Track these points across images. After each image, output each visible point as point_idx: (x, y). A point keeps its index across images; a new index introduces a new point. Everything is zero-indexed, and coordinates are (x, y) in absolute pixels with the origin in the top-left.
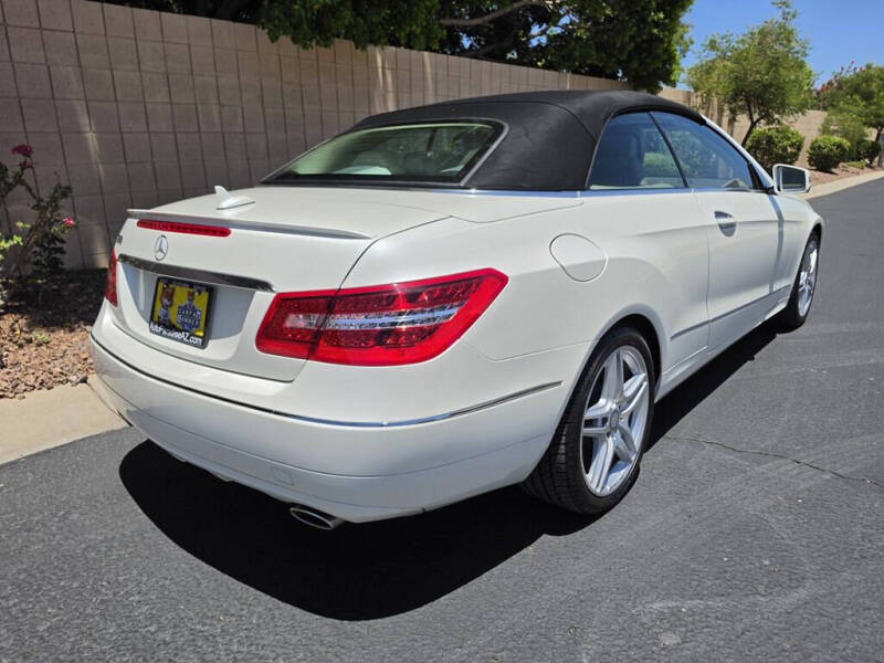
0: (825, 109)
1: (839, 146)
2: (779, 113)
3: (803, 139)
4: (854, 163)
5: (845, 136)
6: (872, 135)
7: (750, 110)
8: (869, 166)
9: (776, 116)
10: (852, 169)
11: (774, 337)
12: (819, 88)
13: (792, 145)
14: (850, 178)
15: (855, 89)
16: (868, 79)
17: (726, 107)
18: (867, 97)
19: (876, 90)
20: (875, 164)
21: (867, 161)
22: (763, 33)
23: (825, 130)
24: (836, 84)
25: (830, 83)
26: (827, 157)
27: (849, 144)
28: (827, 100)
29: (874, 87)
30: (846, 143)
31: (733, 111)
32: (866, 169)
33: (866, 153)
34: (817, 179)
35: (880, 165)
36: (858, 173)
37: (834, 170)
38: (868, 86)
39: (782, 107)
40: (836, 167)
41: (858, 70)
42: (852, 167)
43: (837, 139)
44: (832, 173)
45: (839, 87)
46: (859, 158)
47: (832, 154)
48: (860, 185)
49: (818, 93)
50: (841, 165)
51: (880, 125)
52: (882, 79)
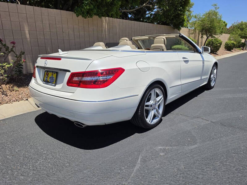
0: (230, 33)
1: (233, 44)
2: (214, 34)
3: (222, 42)
5: (235, 41)
6: (243, 41)
7: (206, 34)
8: (242, 49)
9: (214, 35)
10: (237, 50)
11: (204, 91)
12: (228, 28)
13: (219, 43)
14: (236, 53)
16: (242, 24)
17: (200, 33)
18: (242, 29)
19: (244, 28)
22: (209, 14)
23: (229, 39)
25: (231, 27)
26: (230, 47)
27: (236, 43)
28: (230, 31)
30: (235, 43)
31: (202, 34)
33: (242, 46)
34: (227, 53)
36: (239, 51)
37: (232, 50)
38: (242, 26)
39: (215, 33)
40: (232, 49)
41: (239, 23)
43: (232, 42)
44: (231, 51)
45: (234, 28)
46: (239, 47)
47: (231, 46)
48: (238, 55)
49: (228, 29)
50: (234, 49)
51: (245, 38)
52: (246, 25)
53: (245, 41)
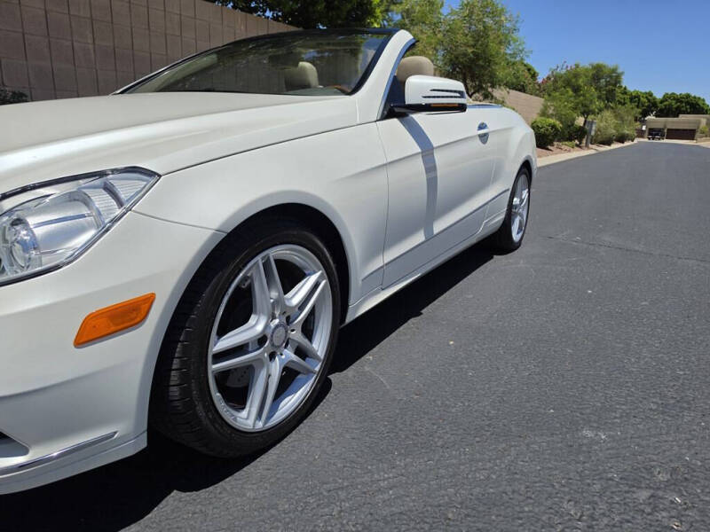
1: (553, 126)
4: (567, 143)
5: (560, 120)
8: (577, 146)
10: (564, 147)
12: (540, 80)
14: (563, 154)
15: (568, 83)
16: (576, 76)
18: (576, 90)
19: (582, 84)
20: (583, 145)
21: (577, 142)
23: (544, 114)
24: (552, 79)
25: (549, 78)
26: (544, 135)
27: (561, 125)
28: (546, 90)
29: (581, 82)
30: (559, 125)
32: (577, 149)
33: (576, 136)
35: (587, 146)
36: (569, 151)
37: (549, 147)
38: (577, 81)
40: (551, 144)
41: (569, 69)
42: (565, 145)
43: (552, 121)
44: (548, 149)
45: (555, 81)
46: (570, 139)
47: (547, 133)
48: (571, 160)
49: (539, 85)
50: (555, 143)
51: (585, 113)
52: (586, 77)
53: (585, 121)
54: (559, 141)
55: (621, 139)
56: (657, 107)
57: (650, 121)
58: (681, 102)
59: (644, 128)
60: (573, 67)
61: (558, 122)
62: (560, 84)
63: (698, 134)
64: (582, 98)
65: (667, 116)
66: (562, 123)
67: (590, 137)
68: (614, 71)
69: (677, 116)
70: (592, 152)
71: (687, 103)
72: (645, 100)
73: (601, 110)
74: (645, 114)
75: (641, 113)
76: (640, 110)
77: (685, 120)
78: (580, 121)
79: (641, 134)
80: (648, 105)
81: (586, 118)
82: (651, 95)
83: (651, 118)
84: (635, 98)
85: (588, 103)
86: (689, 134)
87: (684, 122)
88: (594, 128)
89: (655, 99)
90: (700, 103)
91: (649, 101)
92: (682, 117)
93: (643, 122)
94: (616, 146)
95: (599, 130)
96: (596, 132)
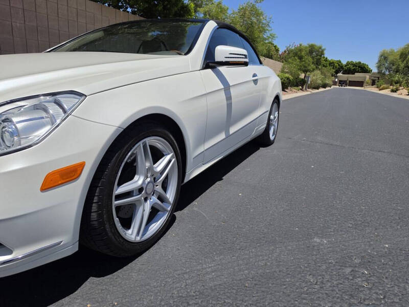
0: (283, 62)
1: (288, 78)
4: (295, 88)
5: (291, 75)
8: (300, 89)
10: (294, 90)
12: (280, 53)
14: (293, 94)
15: (296, 54)
16: (300, 49)
18: (301, 58)
19: (304, 55)
20: (304, 89)
21: (301, 87)
23: (283, 71)
24: (287, 52)
25: (285, 51)
27: (292, 78)
28: (284, 58)
29: (303, 53)
30: (291, 78)
32: (300, 91)
33: (300, 84)
35: (306, 89)
36: (297, 92)
37: (286, 90)
38: (300, 53)
40: (287, 89)
41: (296, 46)
42: (294, 89)
43: (287, 75)
44: (285, 91)
45: (289, 53)
46: (297, 86)
47: (285, 82)
48: (298, 97)
49: (280, 56)
50: (289, 88)
51: (305, 71)
52: (306, 51)
53: (305, 76)
54: (291, 87)
55: (324, 86)
56: (343, 69)
57: (340, 76)
58: (356, 66)
59: (336, 80)
60: (299, 45)
61: (290, 76)
62: (291, 55)
63: (365, 84)
64: (303, 63)
65: (349, 74)
66: (292, 76)
67: (308, 85)
68: (320, 48)
69: (354, 74)
70: (309, 93)
71: (359, 67)
72: (337, 65)
73: (314, 70)
74: (337, 72)
75: (335, 72)
76: (334, 70)
77: (358, 76)
78: (302, 76)
79: (335, 83)
80: (338, 68)
81: (305, 74)
82: (340, 62)
83: (340, 74)
84: (332, 64)
85: (306, 65)
86: (360, 84)
87: (358, 77)
88: (310, 80)
89: (342, 64)
90: (366, 67)
91: (339, 65)
92: (357, 75)
93: (336, 77)
94: (321, 90)
95: (313, 81)
96: (311, 82)
